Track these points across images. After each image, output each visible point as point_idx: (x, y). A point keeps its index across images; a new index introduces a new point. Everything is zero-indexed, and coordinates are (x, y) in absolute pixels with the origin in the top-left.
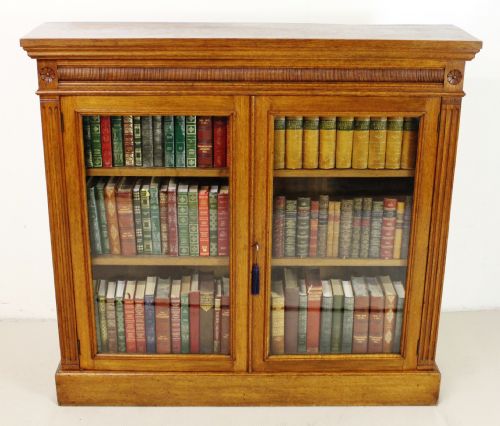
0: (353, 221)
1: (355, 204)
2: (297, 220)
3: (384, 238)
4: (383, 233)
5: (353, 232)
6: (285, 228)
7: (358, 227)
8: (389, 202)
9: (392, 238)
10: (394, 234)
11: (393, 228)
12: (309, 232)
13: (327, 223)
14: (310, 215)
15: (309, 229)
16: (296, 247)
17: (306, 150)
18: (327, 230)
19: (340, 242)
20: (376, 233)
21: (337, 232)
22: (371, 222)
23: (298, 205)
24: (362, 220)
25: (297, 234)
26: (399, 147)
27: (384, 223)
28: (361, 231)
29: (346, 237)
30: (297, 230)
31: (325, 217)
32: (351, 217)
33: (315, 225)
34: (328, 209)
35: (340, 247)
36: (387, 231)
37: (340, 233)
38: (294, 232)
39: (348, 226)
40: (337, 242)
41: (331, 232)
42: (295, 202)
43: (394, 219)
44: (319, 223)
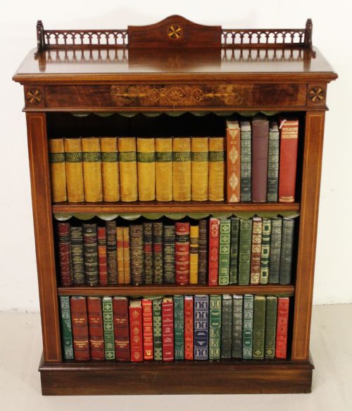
0: (144, 246)
1: (144, 228)
2: (84, 247)
3: (178, 263)
4: (177, 258)
5: (145, 258)
6: (72, 256)
7: (149, 253)
8: (181, 227)
9: (187, 263)
10: (189, 258)
11: (187, 253)
12: (98, 259)
13: (116, 250)
14: (97, 241)
15: (98, 256)
16: (85, 274)
17: (105, 182)
18: (117, 256)
19: (131, 270)
20: (169, 259)
21: (127, 259)
22: (163, 247)
23: (84, 231)
24: (153, 246)
25: (84, 261)
26: (206, 178)
27: (176, 249)
28: (153, 257)
29: (137, 264)
30: (84, 256)
31: (113, 243)
32: (141, 242)
33: (103, 251)
34: (116, 235)
35: (132, 274)
36: (181, 256)
37: (131, 260)
38: (82, 259)
39: (138, 253)
40: (128, 269)
41: (120, 258)
42: (80, 229)
43: (187, 243)
44: (107, 250)
